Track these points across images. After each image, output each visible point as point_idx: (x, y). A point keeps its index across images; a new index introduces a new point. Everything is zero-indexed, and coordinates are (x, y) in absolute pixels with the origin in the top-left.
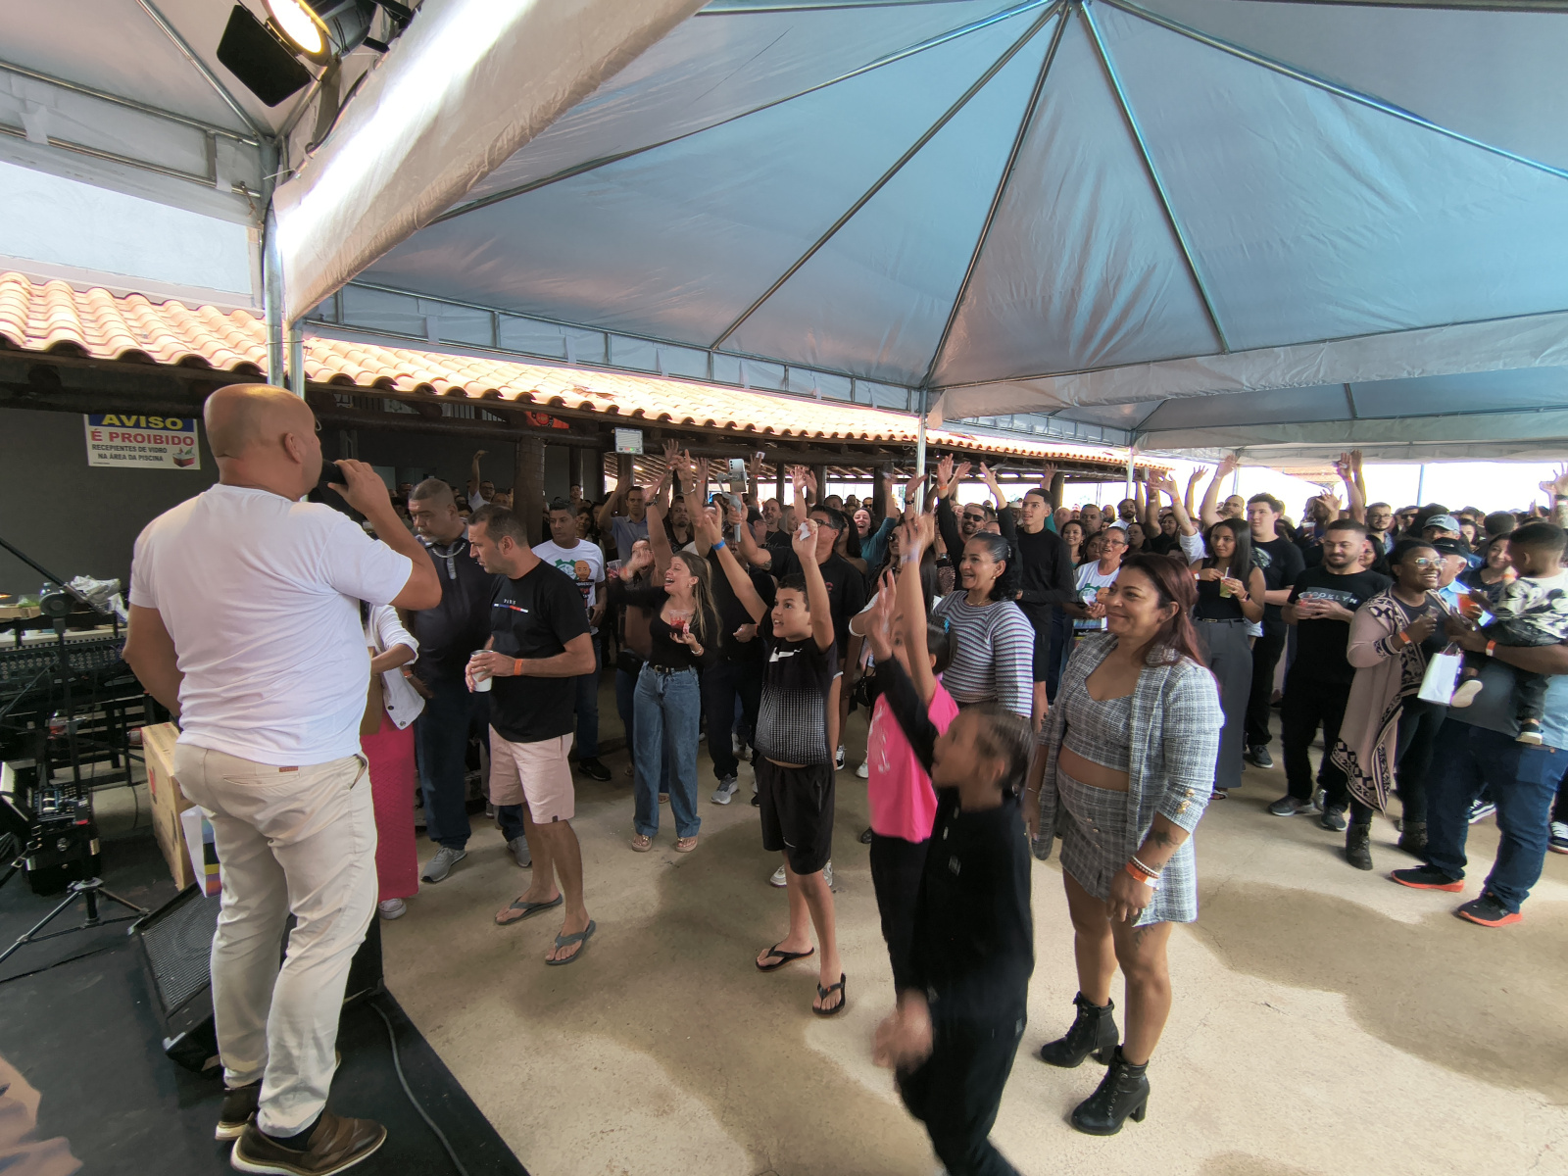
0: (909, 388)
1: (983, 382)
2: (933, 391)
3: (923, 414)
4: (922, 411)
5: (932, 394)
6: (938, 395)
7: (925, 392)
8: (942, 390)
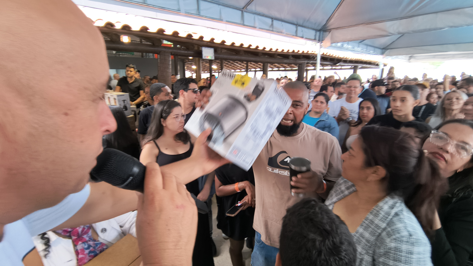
3: (321, 41)
5: (325, 33)
6: (327, 33)
7: (322, 32)
8: (330, 31)
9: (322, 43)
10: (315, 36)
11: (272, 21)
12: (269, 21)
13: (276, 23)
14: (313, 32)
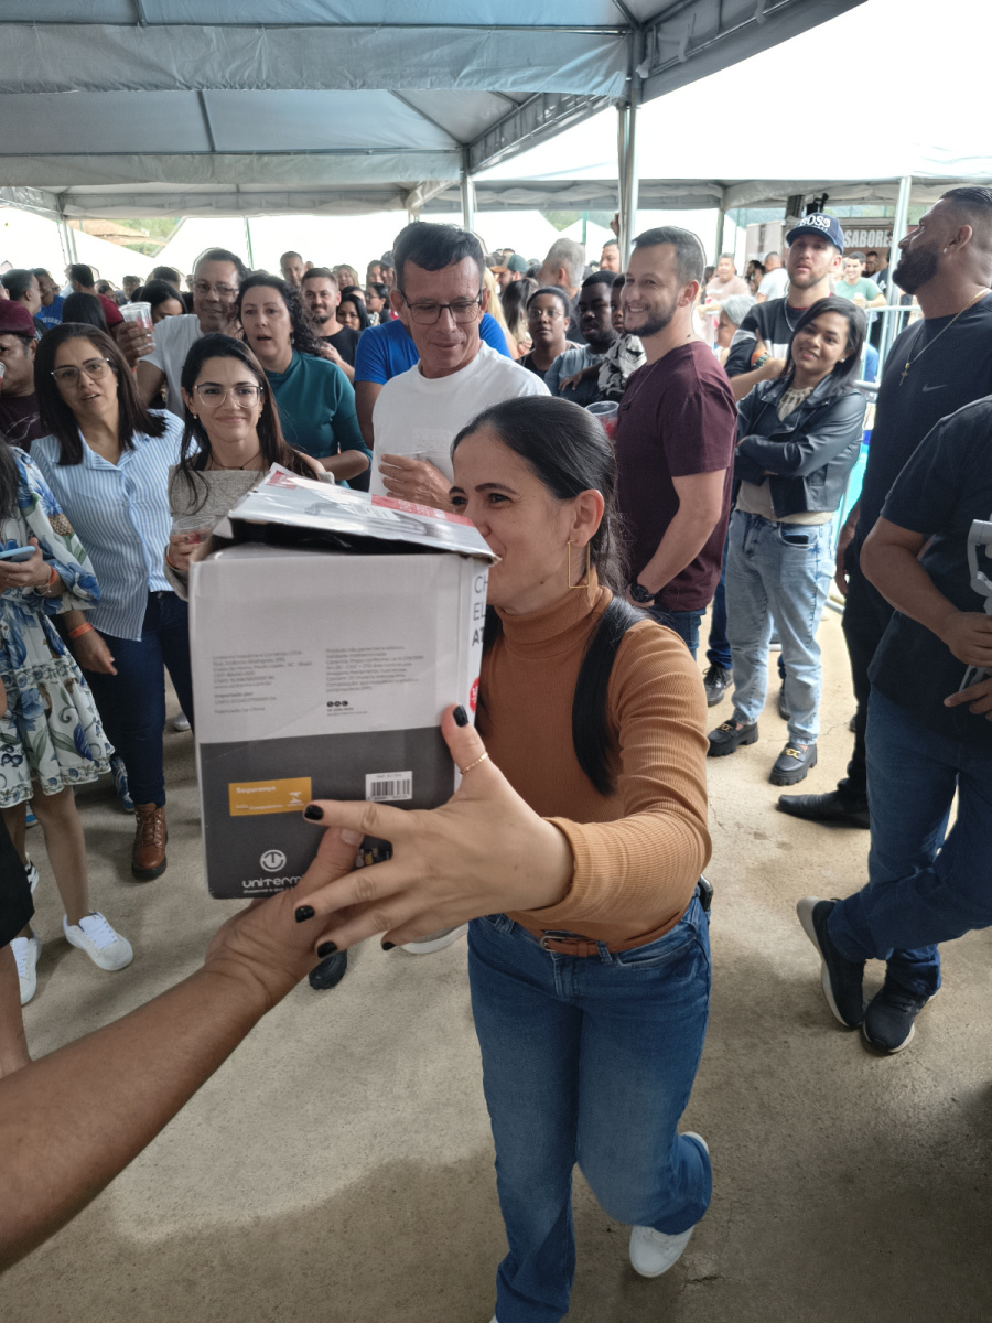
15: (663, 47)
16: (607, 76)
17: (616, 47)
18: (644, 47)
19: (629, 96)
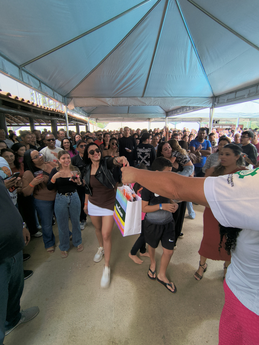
0: (62, 96)
1: (85, 97)
2: (68, 98)
3: (66, 105)
4: (66, 104)
5: (68, 99)
6: (70, 99)
7: (66, 98)
8: (72, 98)
9: (67, 106)
10: (63, 100)
11: (40, 83)
12: (38, 82)
13: (43, 85)
14: (61, 97)
15: (220, 100)
16: (209, 104)
17: (211, 100)
18: (215, 100)
19: (212, 107)
